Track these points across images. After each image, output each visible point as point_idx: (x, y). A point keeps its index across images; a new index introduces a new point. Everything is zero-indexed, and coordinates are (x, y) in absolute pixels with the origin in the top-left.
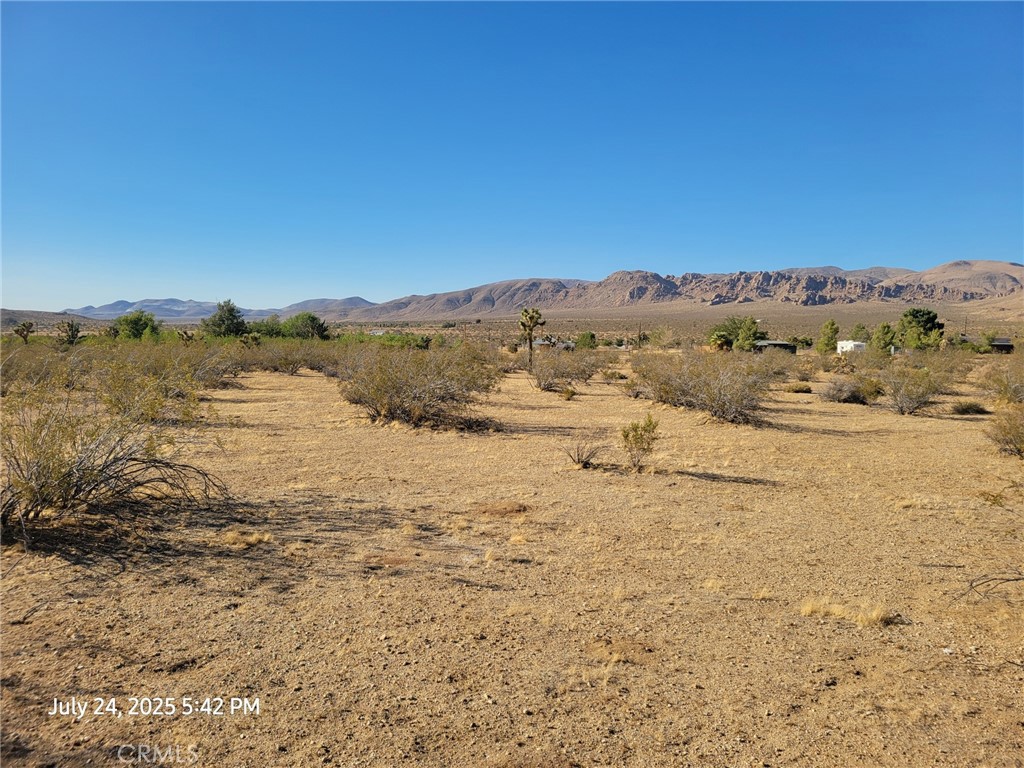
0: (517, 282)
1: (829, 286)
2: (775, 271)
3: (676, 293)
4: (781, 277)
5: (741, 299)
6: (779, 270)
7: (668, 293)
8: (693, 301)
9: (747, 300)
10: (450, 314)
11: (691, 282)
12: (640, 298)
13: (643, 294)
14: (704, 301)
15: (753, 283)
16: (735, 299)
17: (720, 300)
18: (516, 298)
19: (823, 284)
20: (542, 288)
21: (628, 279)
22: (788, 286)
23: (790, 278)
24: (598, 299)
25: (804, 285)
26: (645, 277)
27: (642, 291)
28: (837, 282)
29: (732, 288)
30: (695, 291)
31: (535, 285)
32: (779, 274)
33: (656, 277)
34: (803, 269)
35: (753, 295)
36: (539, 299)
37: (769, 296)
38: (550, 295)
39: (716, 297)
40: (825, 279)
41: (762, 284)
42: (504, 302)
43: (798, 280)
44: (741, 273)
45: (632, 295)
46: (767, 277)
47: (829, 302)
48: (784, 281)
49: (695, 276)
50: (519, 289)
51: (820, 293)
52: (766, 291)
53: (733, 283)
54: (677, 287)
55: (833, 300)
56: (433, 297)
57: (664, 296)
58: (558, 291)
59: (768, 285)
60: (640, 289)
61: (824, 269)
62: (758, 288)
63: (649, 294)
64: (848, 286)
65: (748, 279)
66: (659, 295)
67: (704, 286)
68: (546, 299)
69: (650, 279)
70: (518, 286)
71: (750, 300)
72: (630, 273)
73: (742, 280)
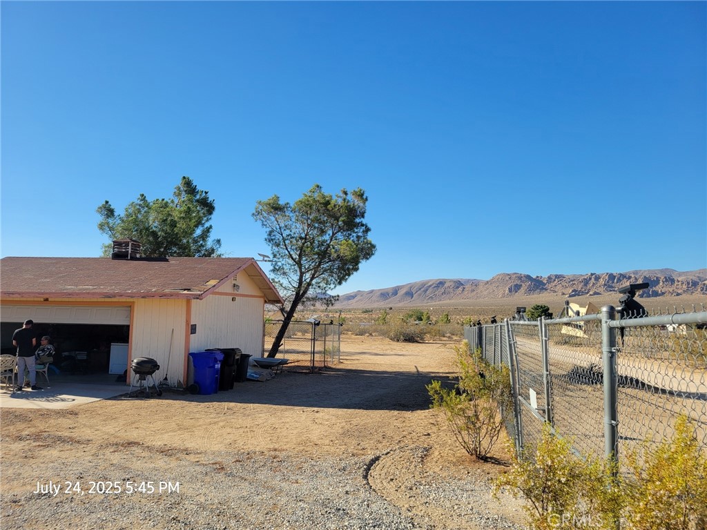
0: (429, 281)
1: (661, 284)
2: (618, 272)
3: (543, 289)
4: (623, 276)
5: (591, 293)
6: (621, 272)
7: (537, 288)
8: (555, 294)
9: (596, 293)
10: (382, 303)
11: (555, 280)
12: (516, 292)
13: (519, 289)
14: (563, 294)
15: (602, 281)
16: (587, 293)
17: (576, 293)
18: (428, 292)
19: (657, 282)
20: (446, 285)
21: (508, 279)
23: (630, 278)
24: (485, 293)
26: (520, 278)
27: (517, 287)
28: (667, 281)
29: (586, 285)
30: (558, 287)
31: (441, 283)
32: (621, 275)
33: (528, 277)
34: (645, 271)
35: (601, 290)
36: (444, 293)
37: (614, 291)
38: (451, 290)
39: (573, 291)
40: (657, 278)
41: (608, 282)
42: (420, 295)
43: (636, 279)
44: (592, 274)
45: (510, 290)
46: (612, 277)
47: (660, 295)
48: (625, 280)
49: (557, 277)
50: (430, 286)
51: (654, 289)
52: (612, 287)
53: (586, 282)
54: (545, 284)
55: (663, 293)
56: (372, 292)
57: (534, 291)
58: (458, 287)
59: (613, 282)
61: (662, 271)
62: (605, 285)
63: (522, 290)
64: (676, 283)
65: (597, 278)
66: (531, 290)
67: (564, 284)
68: (449, 293)
69: (524, 279)
70: (430, 284)
71: (599, 294)
72: (509, 275)
73: (593, 279)
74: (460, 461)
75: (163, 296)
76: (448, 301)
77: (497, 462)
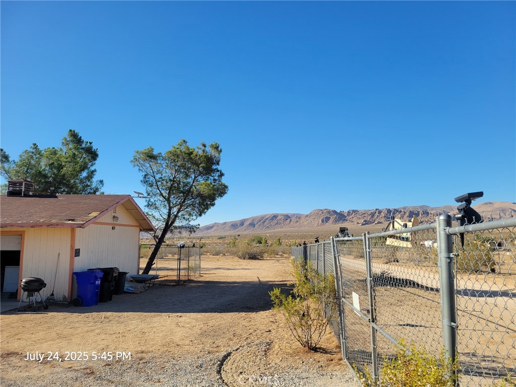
0: (266, 216)
1: (420, 215)
2: (393, 208)
3: (344, 220)
4: (396, 211)
5: (376, 222)
6: (395, 208)
7: (341, 220)
8: (353, 223)
9: (379, 223)
10: (233, 232)
11: (352, 214)
12: (327, 222)
14: (358, 223)
15: (383, 214)
16: (374, 222)
17: (366, 223)
18: (265, 223)
19: (417, 215)
20: (278, 218)
21: (321, 213)
22: (400, 216)
23: (401, 212)
24: (306, 223)
25: (408, 215)
26: (329, 212)
27: (327, 219)
28: (424, 213)
29: (372, 217)
30: (354, 219)
31: (275, 217)
32: (395, 209)
33: (335, 212)
34: (410, 207)
35: (382, 220)
36: (277, 223)
38: (282, 222)
39: (364, 221)
40: (418, 212)
41: (387, 215)
42: (260, 225)
43: (405, 212)
44: (376, 210)
45: (323, 221)
46: (389, 211)
48: (398, 213)
49: (354, 211)
50: (267, 219)
52: (389, 218)
53: (373, 215)
54: (345, 217)
55: (422, 222)
56: (225, 223)
57: (339, 221)
58: (287, 220)
60: (326, 218)
61: (421, 207)
62: (385, 217)
63: (331, 221)
64: (430, 215)
65: (380, 212)
66: (336, 221)
67: (358, 216)
68: (280, 223)
69: (331, 213)
70: (266, 217)
71: (381, 223)
72: (321, 210)
73: (377, 213)
74: (296, 353)
75: (50, 225)
76: (280, 230)
77: (324, 351)
